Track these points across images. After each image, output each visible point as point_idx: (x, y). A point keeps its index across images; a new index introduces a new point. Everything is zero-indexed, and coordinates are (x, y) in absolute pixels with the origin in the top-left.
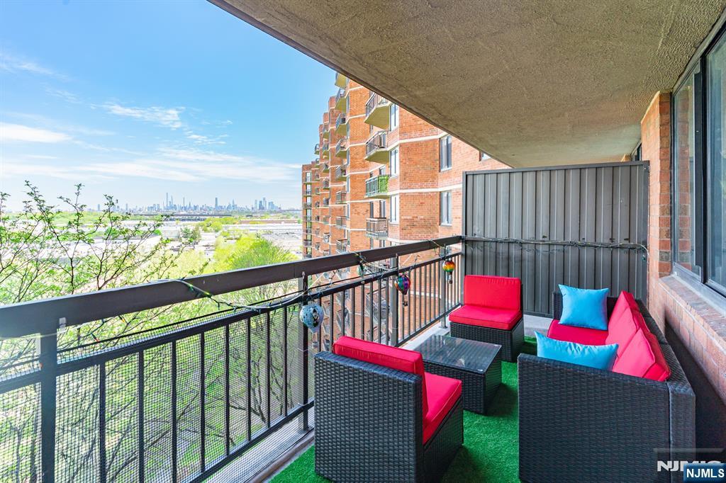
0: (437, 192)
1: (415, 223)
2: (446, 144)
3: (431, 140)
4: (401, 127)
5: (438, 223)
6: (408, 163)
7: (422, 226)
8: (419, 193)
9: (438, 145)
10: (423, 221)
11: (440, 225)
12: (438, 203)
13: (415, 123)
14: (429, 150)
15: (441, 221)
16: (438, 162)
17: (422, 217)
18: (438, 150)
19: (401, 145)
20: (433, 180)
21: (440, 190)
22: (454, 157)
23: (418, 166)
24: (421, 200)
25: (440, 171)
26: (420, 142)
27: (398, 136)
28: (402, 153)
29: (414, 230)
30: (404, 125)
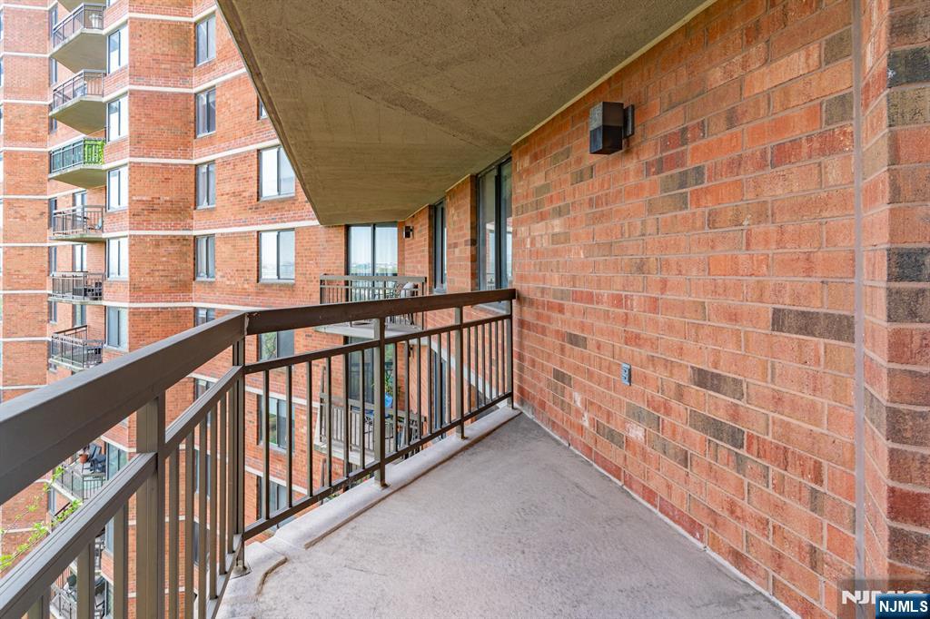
0: (191, 165)
1: (155, 207)
2: (205, 102)
3: (182, 94)
4: (132, 65)
5: (192, 207)
6: (143, 120)
7: (168, 211)
8: (163, 164)
9: (192, 103)
10: (169, 204)
11: (195, 209)
12: (193, 180)
13: (157, 66)
14: (179, 106)
15: (196, 204)
16: (193, 125)
17: (168, 198)
18: (192, 108)
19: (132, 93)
20: (186, 149)
21: (195, 162)
22: (218, 118)
23: (162, 127)
24: (166, 174)
25: (195, 137)
26: (165, 93)
27: (128, 78)
28: (132, 104)
29: (154, 216)
30: (138, 64)
